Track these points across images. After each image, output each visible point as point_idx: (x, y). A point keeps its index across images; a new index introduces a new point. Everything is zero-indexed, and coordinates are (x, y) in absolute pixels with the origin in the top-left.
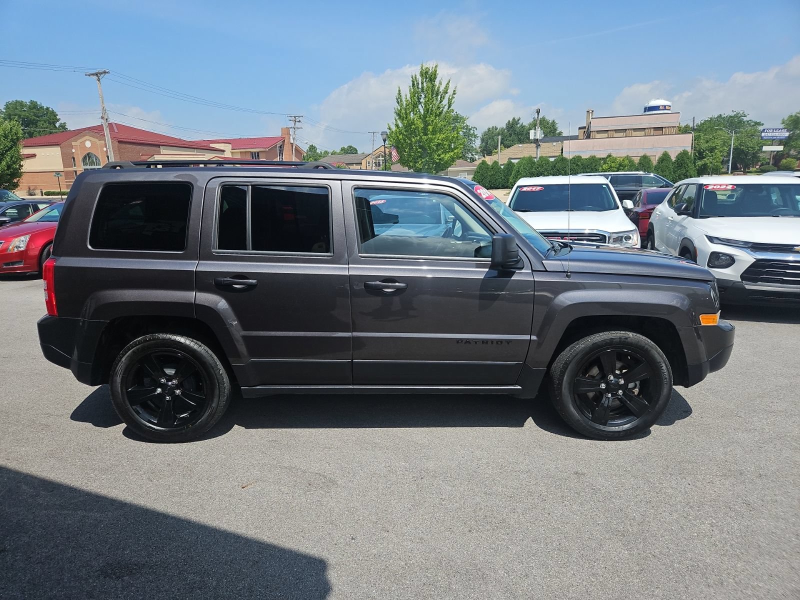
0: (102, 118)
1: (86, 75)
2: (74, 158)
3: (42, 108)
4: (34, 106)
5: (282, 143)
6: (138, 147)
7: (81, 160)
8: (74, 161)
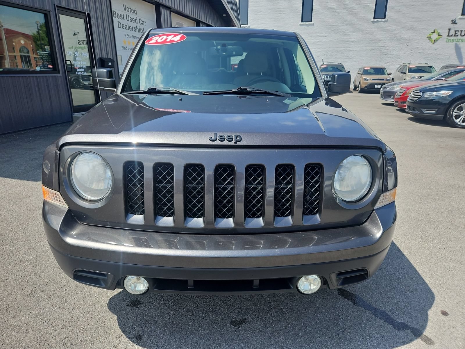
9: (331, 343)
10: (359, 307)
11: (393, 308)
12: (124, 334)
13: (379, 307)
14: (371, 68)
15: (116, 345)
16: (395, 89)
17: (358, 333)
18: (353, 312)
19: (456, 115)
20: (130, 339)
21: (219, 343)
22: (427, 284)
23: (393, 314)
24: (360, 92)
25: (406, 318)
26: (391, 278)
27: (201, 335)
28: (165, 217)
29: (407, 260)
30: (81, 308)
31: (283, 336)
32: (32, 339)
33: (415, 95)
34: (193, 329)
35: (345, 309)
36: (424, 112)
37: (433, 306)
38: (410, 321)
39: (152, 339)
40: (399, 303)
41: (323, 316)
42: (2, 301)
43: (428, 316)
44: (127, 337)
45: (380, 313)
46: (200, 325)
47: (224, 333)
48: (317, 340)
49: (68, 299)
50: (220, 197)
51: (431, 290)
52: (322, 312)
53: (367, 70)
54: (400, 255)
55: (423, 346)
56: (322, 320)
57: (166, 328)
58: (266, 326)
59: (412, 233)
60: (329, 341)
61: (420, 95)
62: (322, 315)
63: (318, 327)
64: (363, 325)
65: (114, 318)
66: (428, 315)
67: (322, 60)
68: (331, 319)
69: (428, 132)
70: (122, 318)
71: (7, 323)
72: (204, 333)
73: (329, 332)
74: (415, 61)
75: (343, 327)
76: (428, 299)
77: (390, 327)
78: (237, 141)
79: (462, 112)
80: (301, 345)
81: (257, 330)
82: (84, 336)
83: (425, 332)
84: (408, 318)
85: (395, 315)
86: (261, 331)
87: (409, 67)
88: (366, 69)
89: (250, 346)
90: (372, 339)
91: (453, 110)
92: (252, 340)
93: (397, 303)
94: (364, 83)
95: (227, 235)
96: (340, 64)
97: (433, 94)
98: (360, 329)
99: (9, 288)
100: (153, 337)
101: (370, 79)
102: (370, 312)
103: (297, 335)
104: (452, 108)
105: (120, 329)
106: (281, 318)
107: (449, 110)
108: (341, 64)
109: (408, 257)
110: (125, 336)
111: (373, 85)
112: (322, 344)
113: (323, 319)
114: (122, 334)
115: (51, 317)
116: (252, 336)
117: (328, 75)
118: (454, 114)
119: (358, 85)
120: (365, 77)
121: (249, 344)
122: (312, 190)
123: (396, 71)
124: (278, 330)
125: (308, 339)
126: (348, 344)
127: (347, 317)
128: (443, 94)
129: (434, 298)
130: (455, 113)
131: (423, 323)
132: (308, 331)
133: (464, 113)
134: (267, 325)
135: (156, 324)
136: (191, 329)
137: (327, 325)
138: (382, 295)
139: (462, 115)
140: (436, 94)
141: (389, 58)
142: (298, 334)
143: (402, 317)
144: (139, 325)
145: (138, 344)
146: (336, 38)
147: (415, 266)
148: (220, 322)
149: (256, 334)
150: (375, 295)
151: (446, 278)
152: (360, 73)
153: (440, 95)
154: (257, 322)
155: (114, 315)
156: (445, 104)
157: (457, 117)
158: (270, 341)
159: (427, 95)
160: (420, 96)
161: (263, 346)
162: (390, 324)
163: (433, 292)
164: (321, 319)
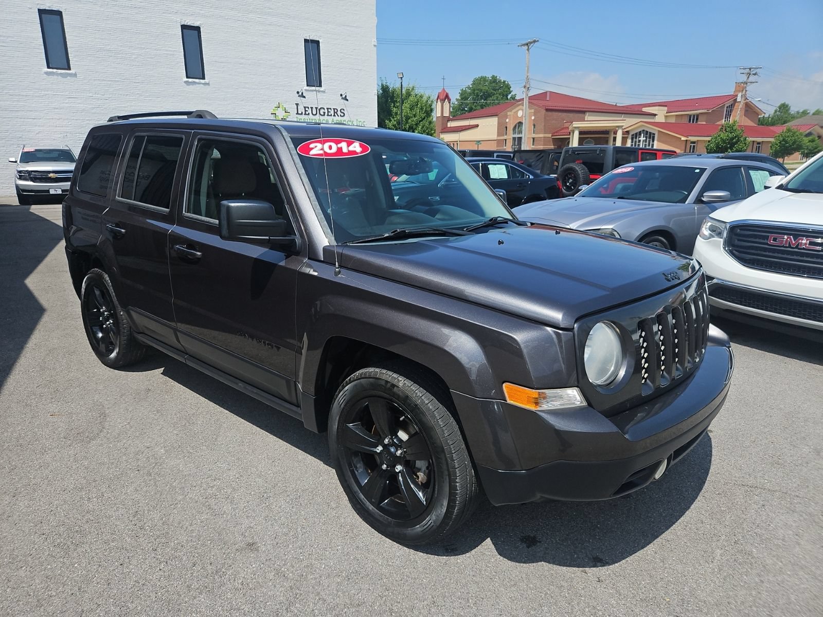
0: (525, 87)
1: (518, 46)
2: (506, 127)
3: (500, 81)
4: (494, 80)
5: (733, 102)
6: (564, 114)
7: (511, 129)
8: (506, 130)
146: (128, 104)
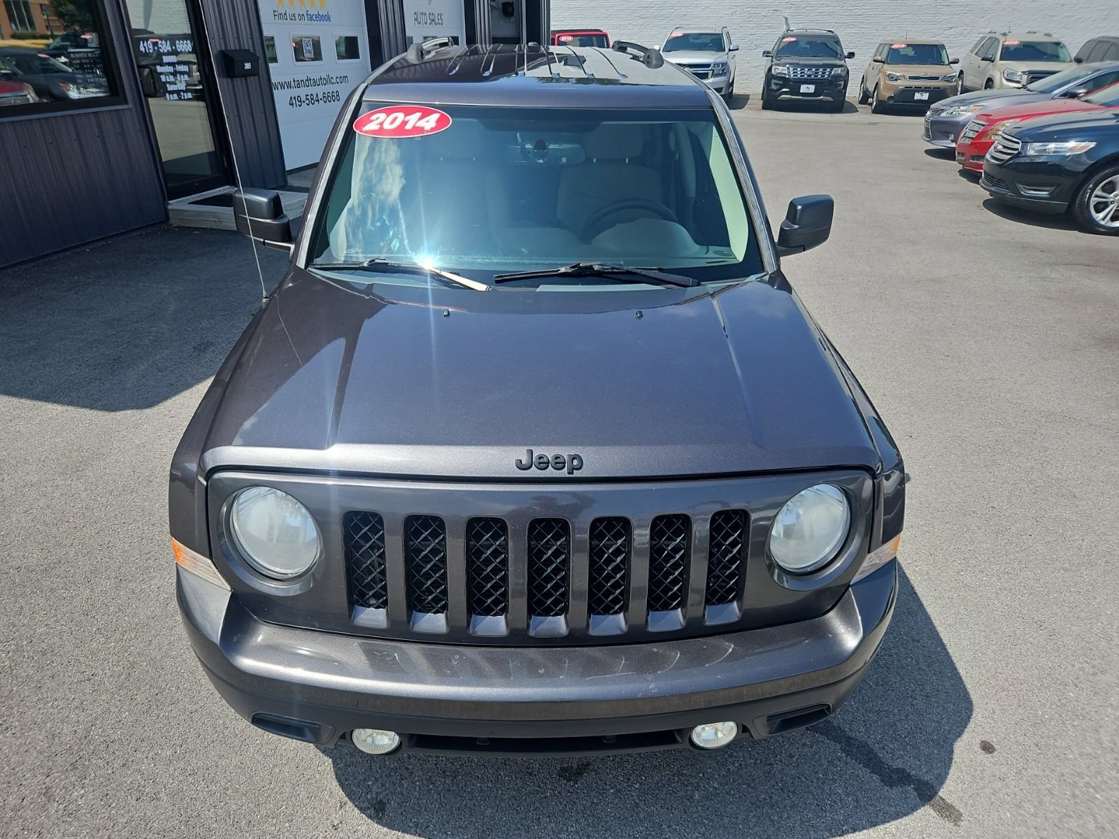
9: (754, 816)
10: (817, 735)
11: (884, 736)
12: (350, 799)
13: (858, 734)
14: (908, 45)
15: (338, 825)
16: (962, 115)
17: (808, 793)
18: (804, 745)
19: (1099, 203)
20: (362, 810)
21: (538, 817)
22: (961, 679)
23: (884, 748)
24: (875, 111)
25: (908, 758)
26: (888, 665)
27: (502, 800)
28: (429, 614)
29: (928, 618)
30: (258, 742)
31: (663, 802)
32: (170, 813)
33: (1004, 147)
34: (486, 788)
35: (789, 740)
36: (1022, 193)
37: (966, 730)
38: (916, 765)
39: (405, 811)
40: (898, 724)
41: (744, 756)
42: (93, 728)
43: (952, 755)
44: (356, 806)
45: (857, 748)
46: (498, 778)
47: (546, 797)
48: (728, 810)
49: (228, 721)
50: (539, 578)
51: (968, 693)
52: (741, 747)
53: (897, 50)
54: (914, 608)
55: (934, 820)
56: (741, 765)
57: (431, 787)
58: (628, 779)
59: (947, 550)
60: (752, 812)
61: (1018, 149)
62: (741, 754)
63: (732, 781)
64: (821, 776)
65: (327, 764)
66: (953, 751)
67: (784, 19)
68: (759, 762)
69: (1025, 247)
70: (342, 765)
71: (113, 779)
72: (507, 796)
73: (752, 791)
74: (1021, 24)
75: (781, 781)
76: (959, 714)
77: (875, 778)
78: (573, 469)
79: (1112, 195)
80: (696, 820)
81: (612, 788)
82: (272, 806)
83: (942, 790)
84: (912, 758)
85: (887, 752)
86: (619, 791)
87: (1003, 45)
88: (894, 47)
89: (598, 824)
90: (836, 806)
91: (1093, 190)
92: (602, 811)
93: (895, 725)
94: (887, 87)
95: (554, 649)
96: (831, 34)
97: (1049, 149)
98: (815, 785)
99: (103, 697)
100: (406, 806)
101: (904, 75)
102: (838, 744)
103: (691, 800)
104: (1090, 185)
105: (340, 789)
106: (659, 760)
107: (1084, 189)
108: (832, 32)
109: (929, 610)
110: (352, 804)
111: (909, 91)
112: (737, 818)
113: (743, 763)
114: (347, 799)
115: (200, 763)
116: (601, 803)
117: (798, 64)
118: (1094, 200)
119: (871, 89)
120: (890, 69)
121: (596, 820)
122: (724, 559)
123: (972, 52)
124: (652, 789)
125: (710, 809)
126: (788, 818)
127: (791, 756)
128: (1071, 149)
129: (971, 711)
130: (1097, 196)
131: (941, 770)
132: (711, 789)
133: (1118, 198)
134: (631, 778)
135: (411, 776)
136: (481, 787)
137: (749, 776)
138: (866, 705)
139: (1112, 202)
140: (1055, 148)
141: (955, 14)
142: (691, 797)
143: (902, 757)
144: (377, 780)
145: (380, 821)
147: (941, 635)
148: (539, 772)
149: (610, 798)
150: (851, 706)
151: (1003, 662)
152: (879, 58)
153: (1064, 152)
154: (610, 770)
155: (326, 758)
156: (1074, 174)
157: (1101, 206)
158: (637, 813)
159: (1033, 149)
160: (1016, 152)
161: (622, 823)
162: (876, 774)
163: (970, 698)
164: (739, 762)
